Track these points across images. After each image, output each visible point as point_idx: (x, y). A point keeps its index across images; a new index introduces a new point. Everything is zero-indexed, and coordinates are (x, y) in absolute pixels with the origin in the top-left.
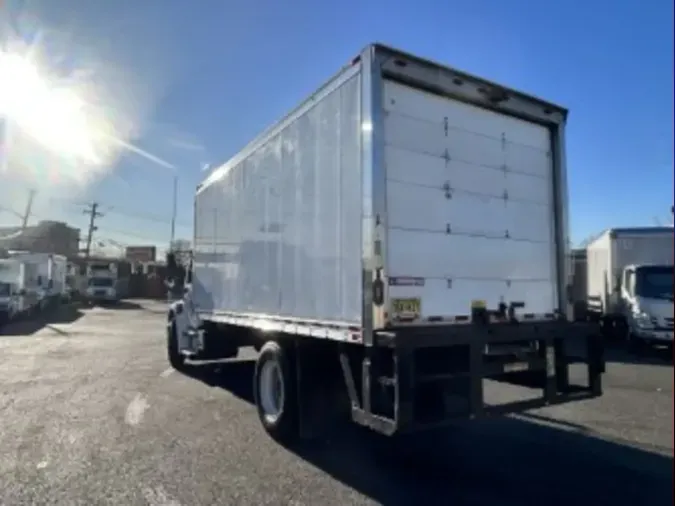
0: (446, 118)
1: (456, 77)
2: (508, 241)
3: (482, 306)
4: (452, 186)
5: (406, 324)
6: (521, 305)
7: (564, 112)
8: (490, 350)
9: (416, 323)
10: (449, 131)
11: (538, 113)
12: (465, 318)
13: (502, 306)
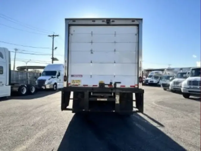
0: (92, 32)
1: (93, 20)
2: (115, 64)
3: (103, 82)
4: (93, 50)
5: (76, 86)
6: (120, 83)
7: (142, 20)
8: (93, 94)
9: (79, 86)
10: (93, 35)
11: (130, 22)
12: (96, 86)
13: (111, 83)
